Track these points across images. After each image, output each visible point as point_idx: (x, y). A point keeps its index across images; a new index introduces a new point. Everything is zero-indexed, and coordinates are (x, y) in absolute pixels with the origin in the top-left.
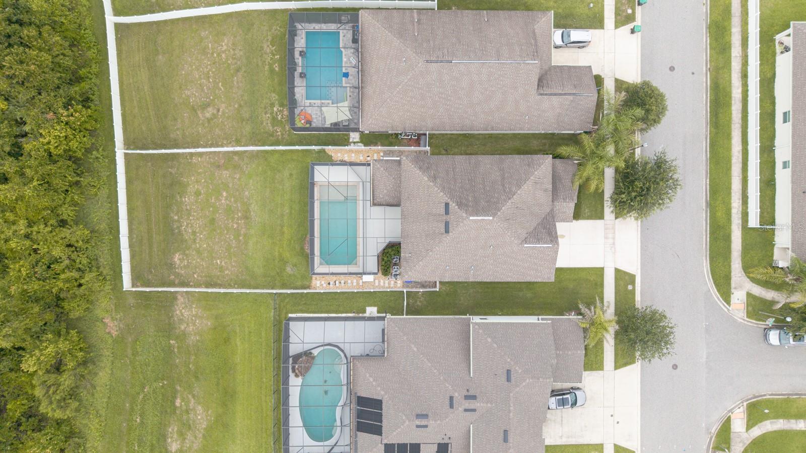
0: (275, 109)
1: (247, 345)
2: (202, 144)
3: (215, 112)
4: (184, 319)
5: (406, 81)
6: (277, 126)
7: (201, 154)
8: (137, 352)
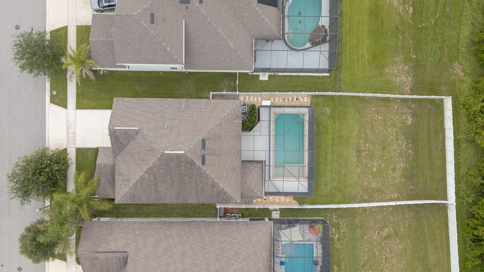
0: (337, 236)
1: (360, 52)
2: (391, 207)
3: (381, 232)
4: (405, 74)
5: (236, 264)
6: (335, 223)
7: (392, 200)
8: (440, 49)
